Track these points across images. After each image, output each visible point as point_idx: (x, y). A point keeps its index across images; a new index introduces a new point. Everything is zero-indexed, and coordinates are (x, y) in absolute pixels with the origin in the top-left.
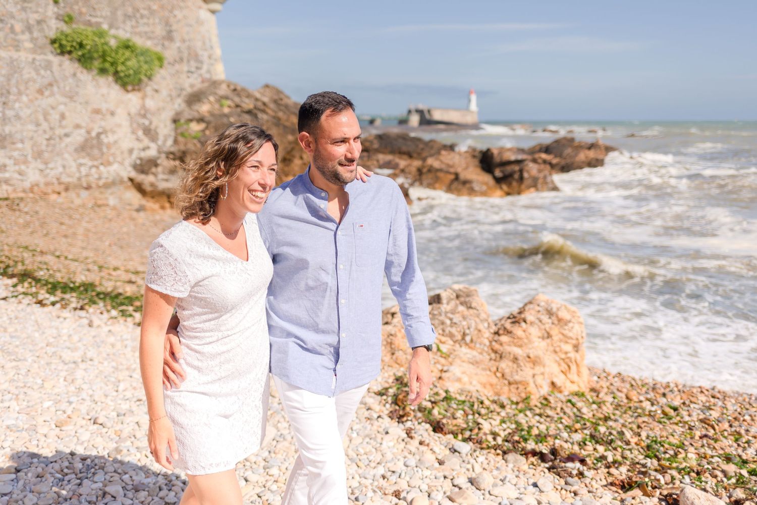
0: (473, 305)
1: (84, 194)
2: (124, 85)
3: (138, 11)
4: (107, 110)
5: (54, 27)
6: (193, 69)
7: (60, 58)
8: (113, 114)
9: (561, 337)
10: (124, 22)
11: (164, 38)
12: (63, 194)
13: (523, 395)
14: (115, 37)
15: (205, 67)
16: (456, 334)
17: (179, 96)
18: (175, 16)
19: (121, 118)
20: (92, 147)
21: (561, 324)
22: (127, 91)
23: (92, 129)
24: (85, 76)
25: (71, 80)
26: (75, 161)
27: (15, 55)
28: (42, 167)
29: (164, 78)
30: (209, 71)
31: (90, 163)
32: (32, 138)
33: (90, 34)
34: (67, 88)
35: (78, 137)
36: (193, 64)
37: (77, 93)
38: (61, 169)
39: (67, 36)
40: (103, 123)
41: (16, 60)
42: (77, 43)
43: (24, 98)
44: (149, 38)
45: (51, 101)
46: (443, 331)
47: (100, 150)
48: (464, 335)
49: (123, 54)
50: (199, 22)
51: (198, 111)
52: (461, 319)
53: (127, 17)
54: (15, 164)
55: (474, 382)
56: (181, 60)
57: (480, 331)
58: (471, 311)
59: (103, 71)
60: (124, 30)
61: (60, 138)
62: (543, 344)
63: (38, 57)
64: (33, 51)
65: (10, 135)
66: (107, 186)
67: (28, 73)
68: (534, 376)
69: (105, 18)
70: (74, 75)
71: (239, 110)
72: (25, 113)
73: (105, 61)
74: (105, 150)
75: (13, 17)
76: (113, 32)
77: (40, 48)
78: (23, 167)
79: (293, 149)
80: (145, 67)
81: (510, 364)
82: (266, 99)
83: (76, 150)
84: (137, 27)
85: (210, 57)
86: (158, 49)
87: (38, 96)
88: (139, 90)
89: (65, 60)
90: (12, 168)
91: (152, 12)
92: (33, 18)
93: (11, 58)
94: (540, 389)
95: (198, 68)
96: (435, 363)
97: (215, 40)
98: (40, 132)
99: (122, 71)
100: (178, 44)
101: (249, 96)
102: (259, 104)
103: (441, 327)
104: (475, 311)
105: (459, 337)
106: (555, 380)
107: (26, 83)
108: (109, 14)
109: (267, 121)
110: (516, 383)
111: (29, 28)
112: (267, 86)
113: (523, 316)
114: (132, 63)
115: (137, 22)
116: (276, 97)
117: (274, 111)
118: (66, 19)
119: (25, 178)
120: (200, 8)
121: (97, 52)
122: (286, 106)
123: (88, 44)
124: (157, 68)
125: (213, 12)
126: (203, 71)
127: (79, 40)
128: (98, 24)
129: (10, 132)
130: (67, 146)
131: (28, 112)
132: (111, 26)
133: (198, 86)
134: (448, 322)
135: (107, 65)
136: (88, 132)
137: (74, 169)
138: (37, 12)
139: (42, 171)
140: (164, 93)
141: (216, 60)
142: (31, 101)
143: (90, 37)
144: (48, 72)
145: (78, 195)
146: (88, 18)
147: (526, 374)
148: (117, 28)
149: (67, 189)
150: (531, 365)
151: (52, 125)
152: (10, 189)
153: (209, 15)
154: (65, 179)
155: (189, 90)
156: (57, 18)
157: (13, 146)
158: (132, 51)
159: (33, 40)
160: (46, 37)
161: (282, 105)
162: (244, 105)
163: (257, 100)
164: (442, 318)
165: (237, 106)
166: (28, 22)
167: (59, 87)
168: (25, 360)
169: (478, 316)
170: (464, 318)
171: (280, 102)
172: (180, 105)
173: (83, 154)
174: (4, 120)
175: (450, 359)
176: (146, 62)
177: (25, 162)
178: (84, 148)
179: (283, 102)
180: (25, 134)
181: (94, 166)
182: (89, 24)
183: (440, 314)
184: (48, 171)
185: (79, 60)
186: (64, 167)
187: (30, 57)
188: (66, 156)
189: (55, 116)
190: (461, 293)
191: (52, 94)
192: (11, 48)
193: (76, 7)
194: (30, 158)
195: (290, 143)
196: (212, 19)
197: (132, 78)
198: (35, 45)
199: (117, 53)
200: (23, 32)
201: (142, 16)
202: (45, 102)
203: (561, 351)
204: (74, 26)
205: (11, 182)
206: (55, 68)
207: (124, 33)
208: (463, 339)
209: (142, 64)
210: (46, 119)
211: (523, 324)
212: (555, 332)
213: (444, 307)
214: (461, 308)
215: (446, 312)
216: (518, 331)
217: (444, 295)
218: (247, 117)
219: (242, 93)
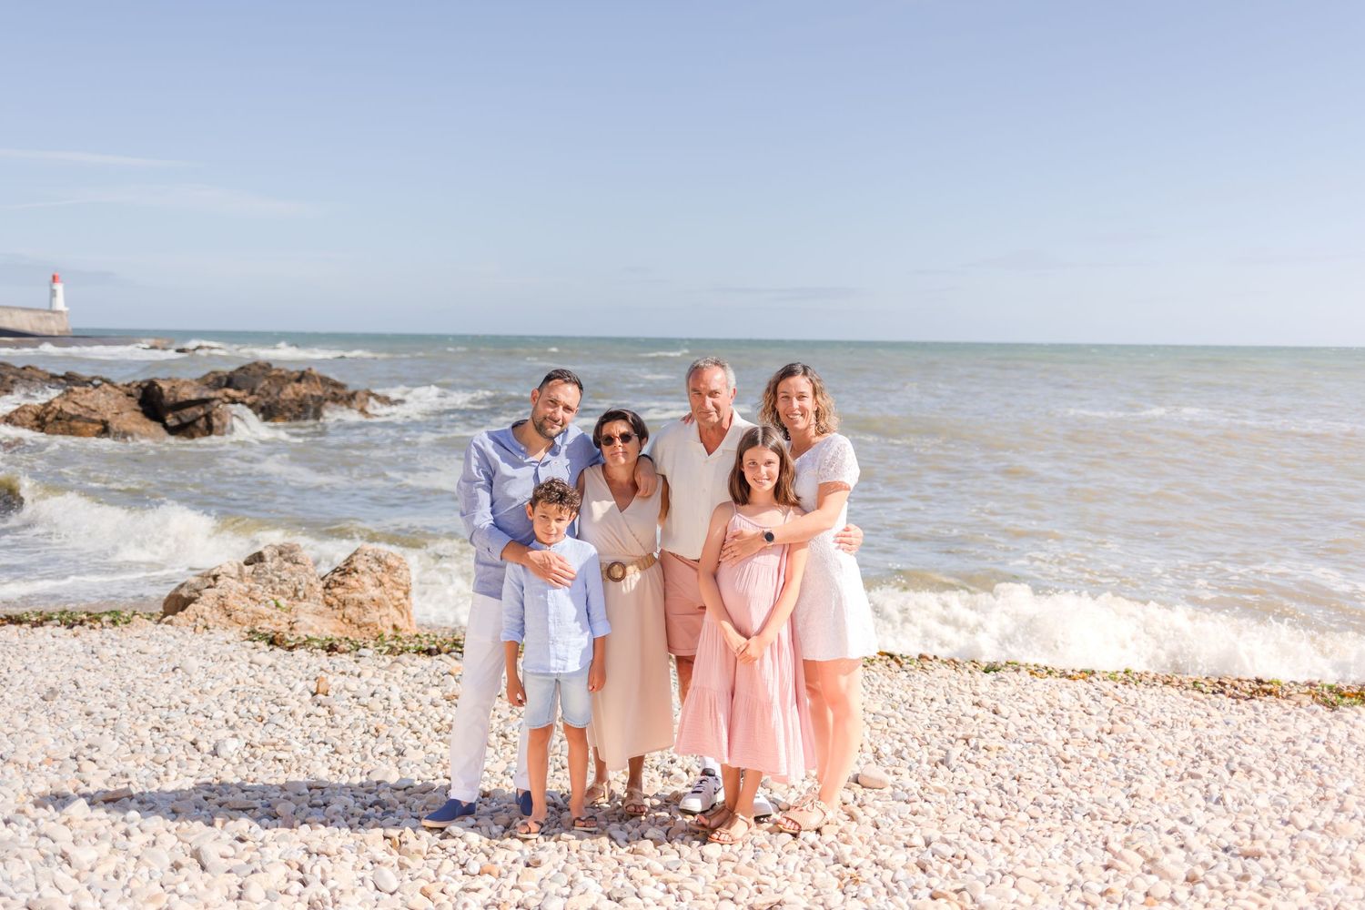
0: (298, 560)
16: (288, 590)
46: (273, 589)
48: (296, 591)
52: (289, 575)
58: (298, 566)
103: (270, 585)
104: (301, 566)
105: (292, 595)
106: (396, 623)
113: (352, 566)
134: (277, 579)
164: (269, 576)
169: (306, 571)
170: (293, 574)
175: (293, 613)
183: (266, 573)
190: (284, 550)
208: (296, 595)
211: (354, 574)
212: (386, 579)
213: (269, 565)
214: (287, 565)
215: (272, 571)
216: (351, 581)
217: (267, 553)
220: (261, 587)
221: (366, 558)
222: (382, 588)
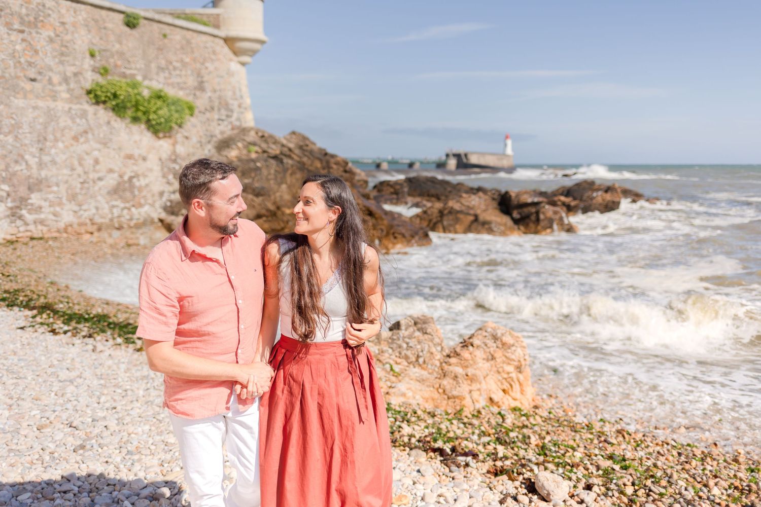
0: (429, 331)
1: (116, 234)
2: (156, 132)
3: (171, 63)
4: (140, 155)
5: (90, 79)
6: (224, 117)
7: (96, 107)
8: (144, 159)
9: (504, 358)
10: (157, 74)
11: (195, 88)
12: (96, 234)
13: (458, 408)
14: (148, 88)
15: (235, 115)
16: (411, 356)
17: (209, 142)
18: (207, 68)
19: (153, 163)
20: (124, 190)
21: (505, 348)
22: (159, 138)
23: (125, 173)
24: (119, 124)
25: (105, 128)
26: (107, 203)
27: (52, 104)
28: (76, 208)
29: (194, 126)
30: (238, 119)
31: (122, 205)
32: (67, 182)
33: (124, 85)
34: (102, 135)
35: (111, 181)
36: (223, 112)
37: (111, 140)
38: (94, 211)
39: (101, 87)
40: (135, 168)
41: (53, 109)
42: (111, 93)
43: (60, 145)
44: (182, 89)
45: (85, 147)
46: (400, 353)
47: (132, 192)
48: (418, 357)
49: (155, 104)
50: (230, 74)
51: (227, 157)
52: (416, 343)
53: (161, 69)
54: (50, 206)
55: (418, 397)
56: (213, 108)
57: (432, 353)
58: (426, 336)
59: (135, 120)
60: (157, 81)
61: (94, 182)
62: (487, 365)
63: (74, 107)
64: (70, 101)
65: (46, 179)
66: (138, 226)
67: (64, 121)
68: (470, 392)
69: (139, 70)
70: (109, 123)
71: (265, 155)
72: (61, 158)
73: (137, 110)
74: (136, 193)
75: (51, 70)
76: (146, 83)
77: (77, 98)
78: (58, 209)
80: (176, 115)
81: (451, 381)
82: (291, 146)
83: (109, 193)
84: (170, 78)
85: (240, 106)
86: (190, 99)
87: (72, 142)
88: (170, 137)
89: (100, 109)
90: (47, 209)
91: (184, 65)
92: (70, 70)
93: (48, 107)
94: (476, 403)
95: (228, 116)
96: (386, 381)
97: (245, 90)
98: (75, 176)
99: (154, 119)
100: (209, 94)
101: (276, 142)
102: (285, 149)
103: (399, 350)
104: (430, 336)
105: (414, 359)
106: (493, 396)
107: (63, 130)
108: (143, 66)
109: (292, 166)
110: (454, 397)
111: (66, 80)
112: (294, 133)
114: (164, 112)
115: (170, 74)
116: (301, 143)
117: (298, 156)
118: (102, 71)
119: (59, 219)
120: (231, 60)
121: (130, 102)
122: (311, 152)
123: (122, 94)
124: (187, 117)
125: (243, 64)
126: (233, 119)
127: (113, 91)
128: (133, 76)
129: (46, 176)
130: (100, 189)
131: (64, 157)
132: (145, 78)
133: (229, 133)
134: (405, 346)
135: (140, 114)
136: (121, 176)
137: (106, 211)
138: (74, 65)
139: (75, 212)
140: (194, 139)
141: (246, 109)
142: (66, 147)
143: (124, 88)
144: (84, 120)
145: (110, 235)
146: (123, 70)
147: (463, 389)
148: (151, 80)
149: (99, 230)
150: (469, 382)
151: (86, 170)
152: (45, 229)
153: (239, 67)
154: (98, 220)
155: (220, 137)
156: (93, 71)
157: (49, 189)
158: (164, 101)
159: (69, 90)
160: (82, 88)
161: (307, 151)
162: (270, 151)
163: (283, 146)
164: (399, 342)
165: (264, 152)
166: (65, 74)
167: (93, 135)
168: (25, 378)
169: (432, 340)
170: (419, 342)
171: (305, 148)
172: (209, 151)
173: (116, 196)
174: (41, 165)
175: (400, 378)
176: (177, 111)
177: (60, 204)
178: (116, 191)
179: (308, 148)
180: (60, 178)
181: (125, 208)
182: (124, 76)
183: (399, 339)
184: (82, 212)
185: (113, 110)
186: (97, 208)
187: (67, 106)
188: (99, 198)
189: (89, 161)
190: (419, 321)
191: (87, 141)
192: (48, 98)
193: (112, 60)
194: (64, 200)
196: (242, 70)
197: (163, 125)
198: (71, 95)
199: (149, 102)
200: (60, 84)
201: (175, 68)
202: (80, 148)
203: (503, 371)
204: (109, 78)
205: (47, 223)
206: (90, 116)
207: (157, 84)
208: (417, 360)
209: (173, 113)
210: (81, 164)
211: (471, 348)
212: (499, 354)
213: (403, 332)
214: (417, 334)
215: (404, 337)
216: (465, 354)
217: (403, 323)
218: (273, 162)
219: (269, 140)
220: (390, 351)
221: (485, 334)
222: (492, 362)
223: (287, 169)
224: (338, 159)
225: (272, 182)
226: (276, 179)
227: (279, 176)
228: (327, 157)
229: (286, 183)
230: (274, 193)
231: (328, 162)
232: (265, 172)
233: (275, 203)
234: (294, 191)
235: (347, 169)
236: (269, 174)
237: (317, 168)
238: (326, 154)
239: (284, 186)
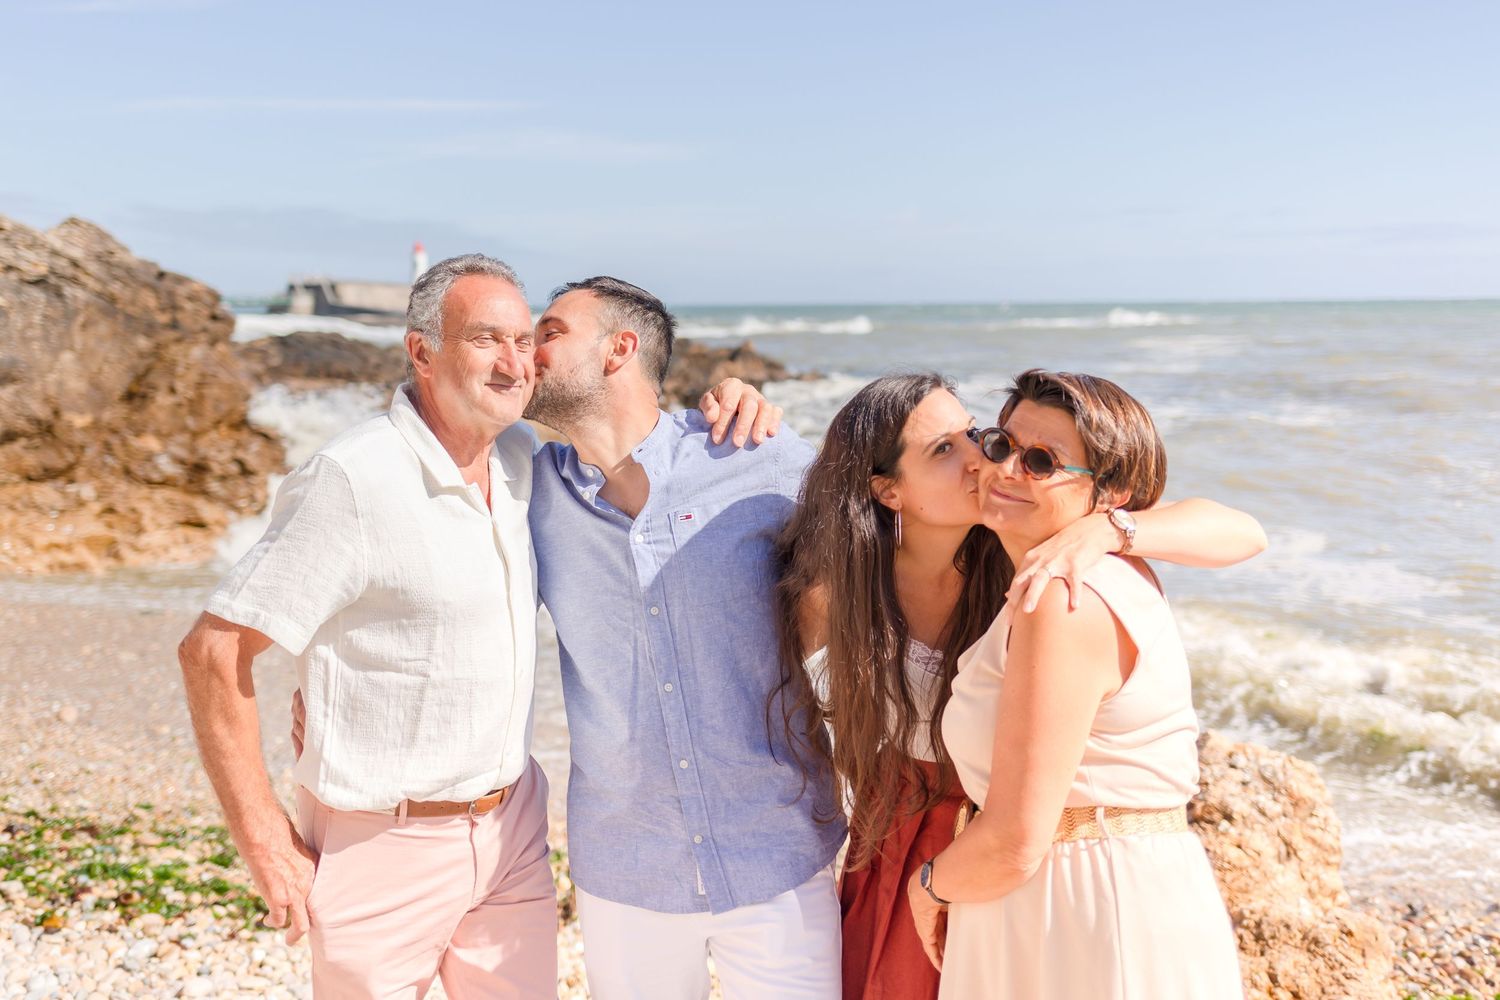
71: (13, 276)
79: (149, 370)
82: (77, 253)
101: (34, 244)
102: (62, 264)
109: (87, 304)
112: (74, 222)
116: (98, 248)
117: (98, 280)
122: (129, 270)
161: (118, 266)
162: (24, 266)
163: (55, 253)
165: (9, 268)
171: (111, 259)
179: (118, 260)
195: (141, 355)
218: (37, 295)
219: (16, 238)
223: (76, 312)
224: (195, 287)
225: (36, 346)
226: (46, 338)
227: (55, 331)
228: (166, 284)
229: (72, 348)
230: (42, 375)
231: (171, 294)
232: (17, 320)
233: (47, 400)
234: (95, 369)
235: (218, 312)
236: (30, 325)
237: (146, 309)
238: (161, 275)
239: (67, 357)
